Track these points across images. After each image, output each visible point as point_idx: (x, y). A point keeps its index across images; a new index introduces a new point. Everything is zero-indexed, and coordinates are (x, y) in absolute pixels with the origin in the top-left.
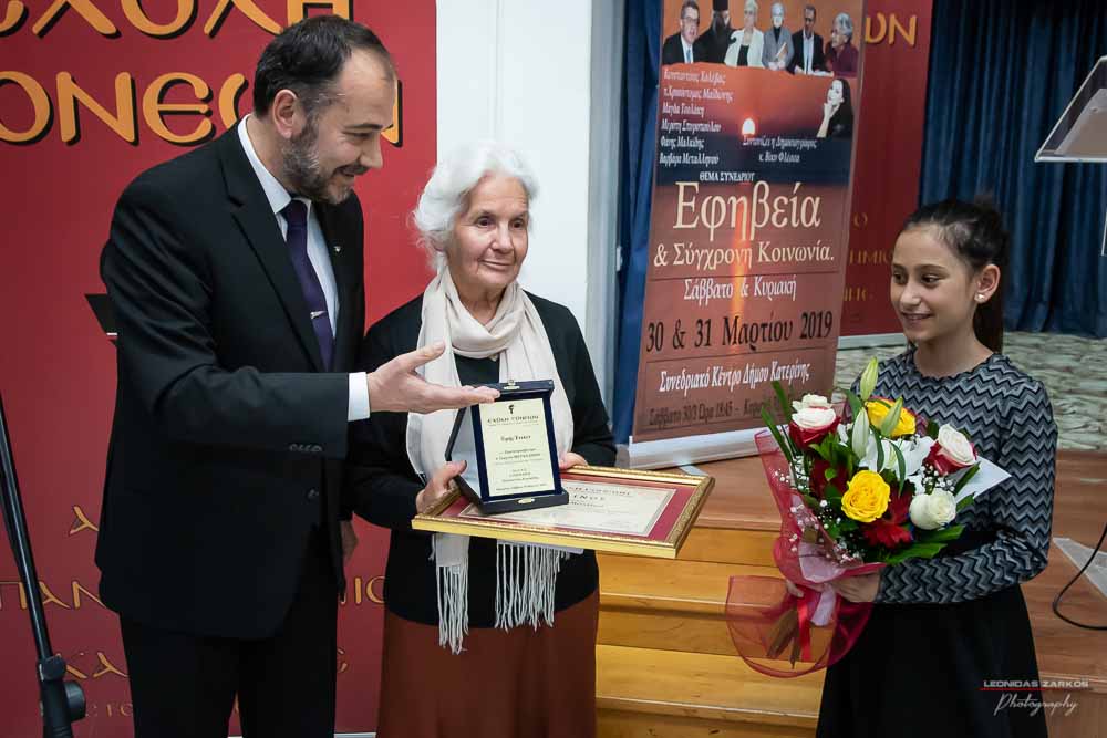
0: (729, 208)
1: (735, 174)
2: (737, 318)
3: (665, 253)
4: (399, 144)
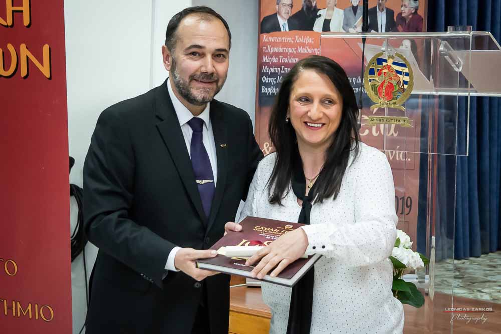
3: (270, 148)
4: (50, 78)
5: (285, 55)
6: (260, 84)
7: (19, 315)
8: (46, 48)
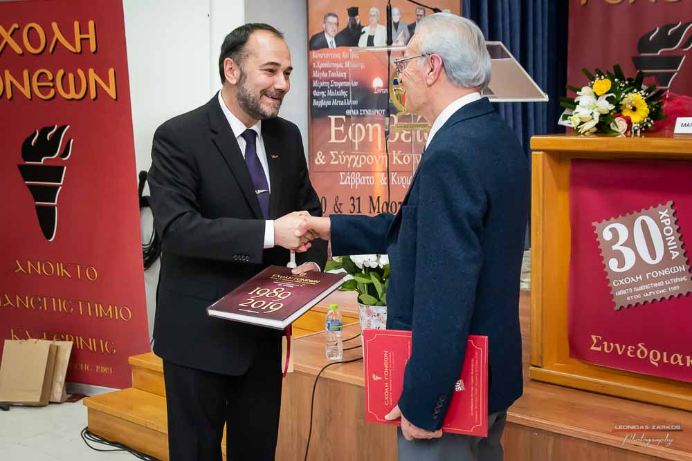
0: (367, 130)
1: (370, 110)
2: (379, 197)
3: (323, 157)
4: (116, 100)
5: (333, 70)
6: (311, 98)
7: (101, 316)
8: (111, 72)
